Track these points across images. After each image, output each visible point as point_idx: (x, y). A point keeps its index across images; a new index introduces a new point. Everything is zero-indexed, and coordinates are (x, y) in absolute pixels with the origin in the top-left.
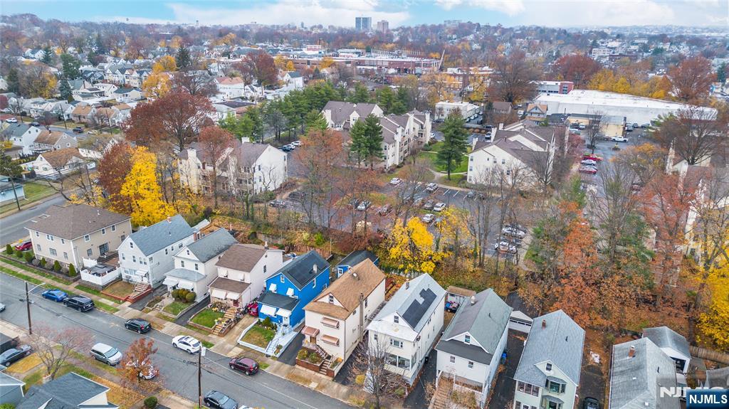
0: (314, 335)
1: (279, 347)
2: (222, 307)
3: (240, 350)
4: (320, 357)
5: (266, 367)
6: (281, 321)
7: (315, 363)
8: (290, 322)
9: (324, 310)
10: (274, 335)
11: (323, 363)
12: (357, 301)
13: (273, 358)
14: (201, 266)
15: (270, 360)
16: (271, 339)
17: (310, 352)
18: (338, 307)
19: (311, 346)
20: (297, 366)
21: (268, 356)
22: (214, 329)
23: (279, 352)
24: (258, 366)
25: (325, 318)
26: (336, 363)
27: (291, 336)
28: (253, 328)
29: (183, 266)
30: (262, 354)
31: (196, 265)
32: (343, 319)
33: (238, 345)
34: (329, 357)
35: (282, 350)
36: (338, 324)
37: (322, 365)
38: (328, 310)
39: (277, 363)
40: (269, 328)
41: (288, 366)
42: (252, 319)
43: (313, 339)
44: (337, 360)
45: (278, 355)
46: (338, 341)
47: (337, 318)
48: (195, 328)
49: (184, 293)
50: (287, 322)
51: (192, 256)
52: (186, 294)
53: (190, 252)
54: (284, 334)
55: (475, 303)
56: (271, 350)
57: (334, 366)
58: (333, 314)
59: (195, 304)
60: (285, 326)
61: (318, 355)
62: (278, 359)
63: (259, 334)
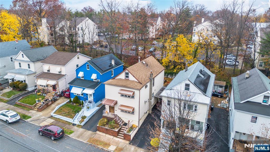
0: (112, 105)
1: (84, 118)
2: (44, 91)
3: (52, 121)
4: (118, 124)
5: (71, 133)
6: (87, 99)
7: (114, 128)
8: (94, 99)
9: (121, 83)
10: (81, 109)
11: (121, 129)
12: (147, 78)
13: (79, 126)
14: (32, 65)
15: (75, 128)
16: (78, 112)
17: (109, 120)
18: (133, 81)
19: (110, 115)
20: (98, 132)
21: (74, 125)
22: (35, 106)
23: (83, 121)
24: (63, 132)
25: (122, 90)
26: (132, 128)
27: (94, 109)
28: (65, 105)
29: (20, 66)
30: (69, 123)
31: (29, 65)
32: (138, 89)
33: (51, 117)
34: (125, 124)
35: (86, 120)
36: (134, 93)
37: (119, 131)
38: (124, 84)
39: (81, 130)
40: (77, 104)
41: (90, 132)
42: (65, 99)
43: (112, 109)
44: (132, 126)
45: (82, 124)
46: (134, 109)
47: (132, 88)
48: (21, 106)
49: (18, 83)
50: (91, 99)
51: (26, 58)
52: (19, 84)
53: (24, 55)
54: (88, 108)
55: (250, 76)
56: (76, 120)
57: (130, 131)
58: (129, 86)
59: (26, 92)
60: (90, 102)
61: (116, 122)
62: (82, 127)
63: (69, 108)
